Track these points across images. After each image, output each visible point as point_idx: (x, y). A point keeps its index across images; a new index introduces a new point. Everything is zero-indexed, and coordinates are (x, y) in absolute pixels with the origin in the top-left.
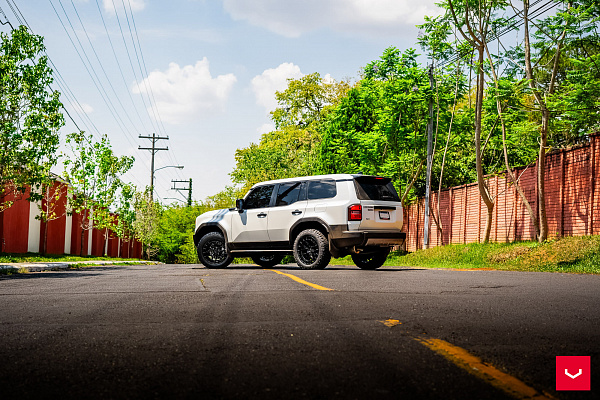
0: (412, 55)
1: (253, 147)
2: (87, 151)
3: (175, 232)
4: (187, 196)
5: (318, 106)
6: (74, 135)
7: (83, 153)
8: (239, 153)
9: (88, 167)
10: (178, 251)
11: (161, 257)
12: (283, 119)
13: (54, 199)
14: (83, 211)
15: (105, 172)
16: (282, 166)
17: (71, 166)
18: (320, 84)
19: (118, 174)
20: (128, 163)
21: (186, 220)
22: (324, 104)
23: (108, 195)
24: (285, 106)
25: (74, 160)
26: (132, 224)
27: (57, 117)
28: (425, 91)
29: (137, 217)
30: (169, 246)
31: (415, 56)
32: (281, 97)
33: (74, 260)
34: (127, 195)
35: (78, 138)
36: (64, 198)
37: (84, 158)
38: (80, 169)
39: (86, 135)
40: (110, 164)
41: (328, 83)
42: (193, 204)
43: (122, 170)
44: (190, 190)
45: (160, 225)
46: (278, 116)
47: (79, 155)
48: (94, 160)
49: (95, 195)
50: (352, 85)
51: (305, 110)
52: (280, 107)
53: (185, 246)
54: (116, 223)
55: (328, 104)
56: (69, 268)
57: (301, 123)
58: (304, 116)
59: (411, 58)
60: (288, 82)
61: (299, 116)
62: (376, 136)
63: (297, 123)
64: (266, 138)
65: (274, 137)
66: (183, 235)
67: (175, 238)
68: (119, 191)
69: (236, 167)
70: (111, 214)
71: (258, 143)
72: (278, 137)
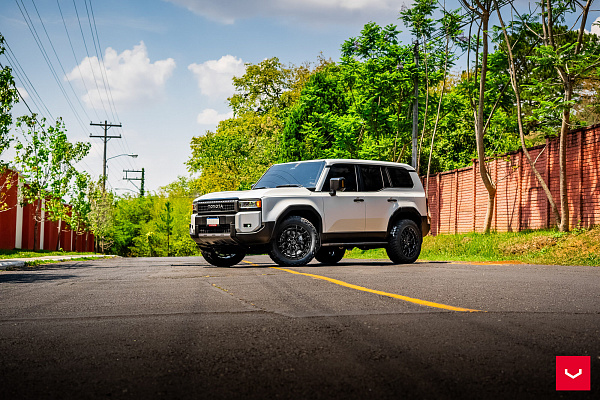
0: (393, 32)
1: (209, 134)
2: (40, 135)
3: (127, 224)
4: (140, 187)
5: (277, 92)
6: (25, 118)
7: (35, 138)
8: (195, 141)
9: (41, 153)
10: (132, 244)
11: (114, 249)
12: (241, 105)
13: (5, 188)
14: (36, 202)
15: (59, 158)
16: (243, 153)
17: (23, 152)
18: (279, 69)
19: (72, 162)
20: (83, 149)
21: (139, 211)
22: (283, 90)
23: (62, 185)
24: (243, 92)
25: (25, 146)
26: (87, 216)
27: (10, 93)
28: (410, 69)
29: (92, 208)
30: (122, 238)
31: (397, 33)
32: (238, 83)
33: (29, 256)
34: (82, 184)
35: (30, 121)
36: (15, 187)
37: (36, 144)
38: (32, 155)
39: (39, 118)
40: (64, 151)
41: (287, 68)
42: (146, 194)
43: (77, 157)
44: (143, 180)
45: (114, 217)
46: (235, 102)
47: (31, 140)
48: (47, 145)
49: (50, 183)
50: (312, 69)
51: (264, 97)
52: (238, 93)
53: (138, 238)
54: (70, 214)
55: (287, 90)
56: (26, 266)
57: (259, 109)
58: (263, 102)
59: (392, 35)
60: (246, 67)
61: (257, 102)
62: (352, 119)
63: (256, 109)
64: (224, 125)
65: (232, 123)
66: (136, 226)
67: (127, 229)
68: (74, 179)
69: (192, 156)
70: (66, 206)
71: (214, 131)
72: (237, 124)
